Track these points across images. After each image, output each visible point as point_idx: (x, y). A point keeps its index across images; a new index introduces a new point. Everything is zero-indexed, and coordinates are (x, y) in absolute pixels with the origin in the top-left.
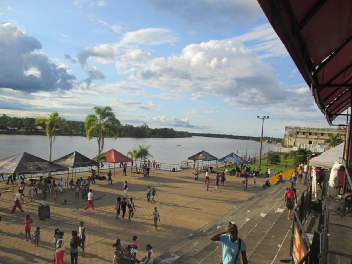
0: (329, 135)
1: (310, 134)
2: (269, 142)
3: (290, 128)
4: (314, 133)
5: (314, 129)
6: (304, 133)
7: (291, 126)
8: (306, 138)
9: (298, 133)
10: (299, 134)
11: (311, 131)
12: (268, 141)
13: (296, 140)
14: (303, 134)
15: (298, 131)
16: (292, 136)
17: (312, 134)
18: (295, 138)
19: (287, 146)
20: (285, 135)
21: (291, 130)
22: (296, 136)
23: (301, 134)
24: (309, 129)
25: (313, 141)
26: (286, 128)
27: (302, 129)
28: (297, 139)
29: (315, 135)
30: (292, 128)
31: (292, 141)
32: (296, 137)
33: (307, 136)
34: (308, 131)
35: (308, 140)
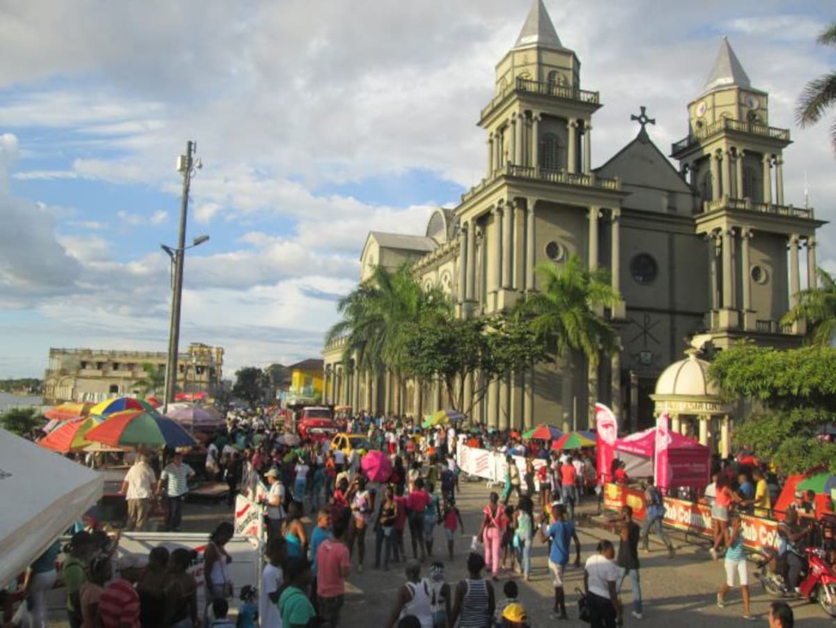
0: (147, 367)
1: (116, 366)
2: (33, 391)
3: (64, 352)
4: (124, 365)
5: (125, 354)
6: (100, 365)
7: (66, 347)
8: (104, 377)
9: (84, 364)
10: (88, 367)
11: (118, 360)
12: (30, 389)
13: (78, 384)
14: (96, 367)
15: (85, 358)
16: (64, 375)
17: (121, 367)
18: (75, 380)
19: (52, 400)
20: (49, 372)
21: (66, 357)
22: (78, 372)
23: (93, 368)
24: (113, 354)
25: (120, 384)
26: (53, 352)
27: (96, 355)
28: (81, 382)
29: (126, 369)
30: (70, 352)
31: (68, 386)
32: (78, 377)
33: (105, 372)
34: (109, 361)
35: (108, 383)
